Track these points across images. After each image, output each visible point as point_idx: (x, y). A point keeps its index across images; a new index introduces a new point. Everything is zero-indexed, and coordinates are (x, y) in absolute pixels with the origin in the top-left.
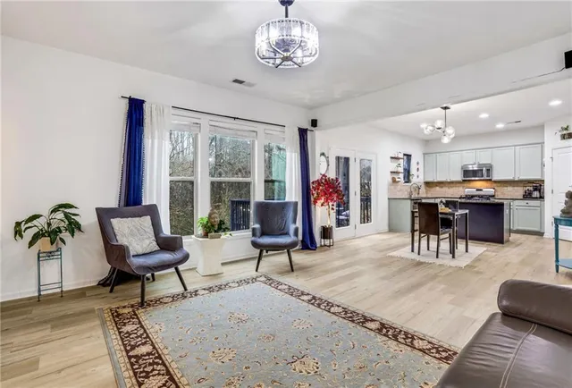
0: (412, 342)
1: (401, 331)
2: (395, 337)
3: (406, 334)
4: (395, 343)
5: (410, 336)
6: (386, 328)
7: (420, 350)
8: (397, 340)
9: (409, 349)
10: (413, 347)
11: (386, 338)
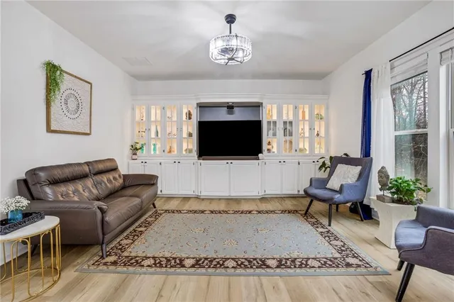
0: (155, 261)
1: (166, 267)
2: (168, 260)
3: (161, 266)
4: (166, 256)
5: (158, 265)
6: (178, 264)
7: (149, 258)
8: (166, 258)
9: (156, 256)
10: (154, 258)
11: (174, 256)
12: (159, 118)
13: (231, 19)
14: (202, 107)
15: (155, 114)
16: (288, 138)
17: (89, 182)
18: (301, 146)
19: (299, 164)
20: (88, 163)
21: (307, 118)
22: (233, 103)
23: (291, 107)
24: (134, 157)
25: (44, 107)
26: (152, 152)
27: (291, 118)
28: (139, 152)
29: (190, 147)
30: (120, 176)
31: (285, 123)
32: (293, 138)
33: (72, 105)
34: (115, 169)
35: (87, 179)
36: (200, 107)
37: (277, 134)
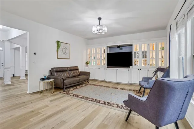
12: (94, 53)
13: (100, 19)
14: (110, 47)
15: (93, 51)
16: (144, 59)
17: (67, 72)
18: (151, 63)
19: (148, 71)
20: (67, 67)
21: (155, 49)
22: (120, 45)
23: (146, 45)
24: (87, 66)
25: (56, 52)
26: (93, 65)
27: (146, 50)
28: (88, 64)
29: (105, 63)
30: (78, 72)
31: (143, 52)
32: (147, 59)
33: (64, 51)
34: (77, 69)
35: (66, 72)
36: (109, 47)
37: (139, 57)
